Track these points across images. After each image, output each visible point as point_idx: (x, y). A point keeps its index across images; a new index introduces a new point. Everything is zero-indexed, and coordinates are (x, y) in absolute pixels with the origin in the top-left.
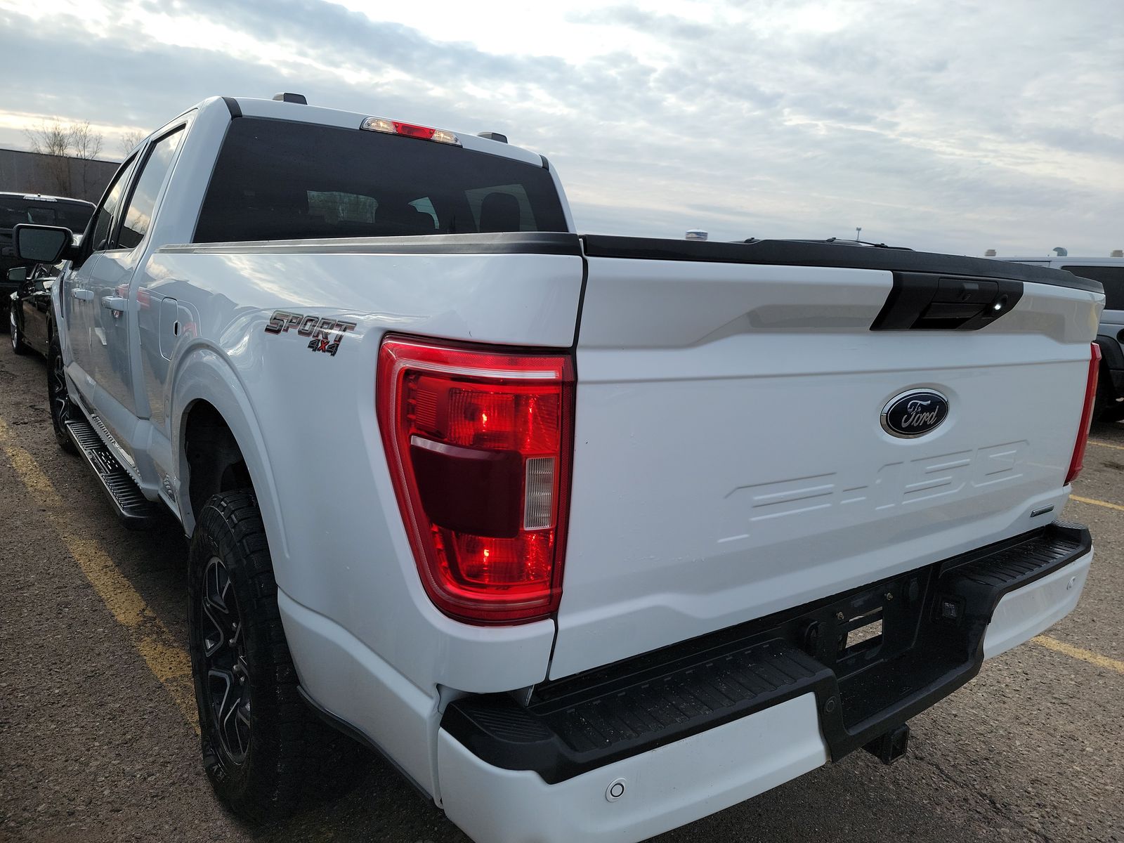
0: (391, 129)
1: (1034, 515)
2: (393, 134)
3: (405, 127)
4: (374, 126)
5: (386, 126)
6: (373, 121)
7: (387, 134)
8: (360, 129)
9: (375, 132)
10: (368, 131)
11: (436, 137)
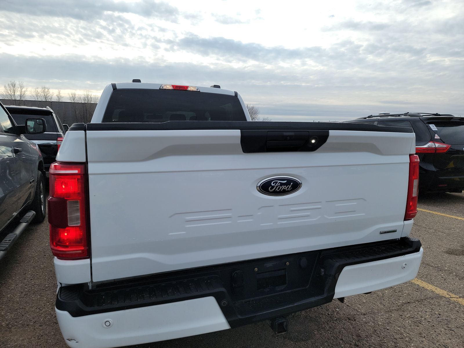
0: (171, 88)
1: (381, 233)
2: (172, 90)
3: (177, 86)
4: (165, 88)
5: (169, 87)
6: (165, 86)
7: (169, 90)
8: (159, 89)
9: (165, 89)
10: (162, 89)
11: (189, 89)
